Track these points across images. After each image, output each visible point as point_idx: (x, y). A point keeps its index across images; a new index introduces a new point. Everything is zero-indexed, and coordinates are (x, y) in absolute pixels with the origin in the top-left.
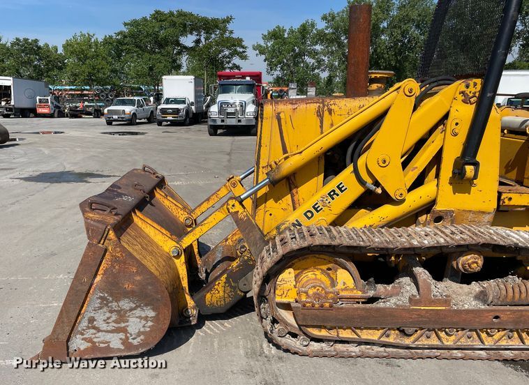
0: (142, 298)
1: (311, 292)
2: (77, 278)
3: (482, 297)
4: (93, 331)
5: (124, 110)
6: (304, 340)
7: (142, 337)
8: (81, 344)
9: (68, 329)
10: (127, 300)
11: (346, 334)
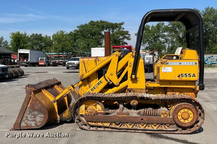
0: (40, 111)
1: (89, 111)
2: (23, 105)
3: (139, 113)
4: (27, 121)
5: (74, 63)
6: (88, 126)
7: (40, 123)
8: (24, 124)
9: (20, 120)
10: (36, 112)
11: (100, 124)
